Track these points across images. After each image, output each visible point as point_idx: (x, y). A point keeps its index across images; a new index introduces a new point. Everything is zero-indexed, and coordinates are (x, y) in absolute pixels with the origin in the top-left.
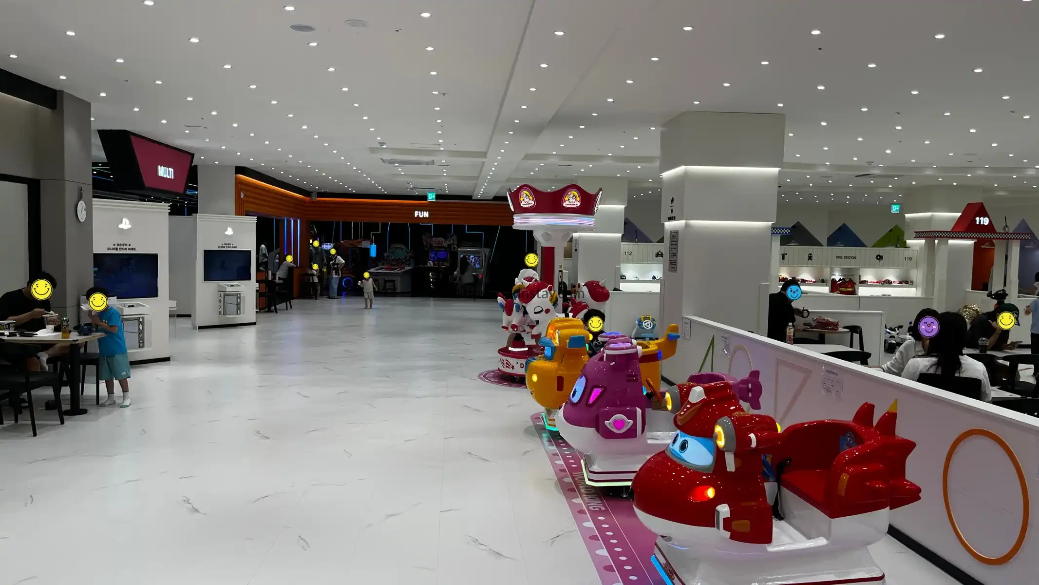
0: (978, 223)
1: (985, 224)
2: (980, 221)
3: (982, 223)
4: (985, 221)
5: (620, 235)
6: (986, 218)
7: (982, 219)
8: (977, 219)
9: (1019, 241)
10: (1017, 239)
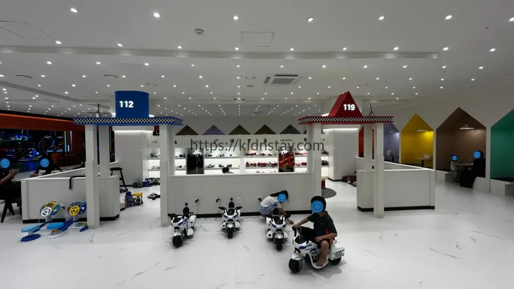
0: (345, 109)
1: (352, 109)
2: (347, 107)
3: (349, 109)
4: (352, 107)
5: (152, 132)
6: (353, 105)
7: (349, 105)
8: (345, 105)
9: (382, 124)
10: (380, 122)
